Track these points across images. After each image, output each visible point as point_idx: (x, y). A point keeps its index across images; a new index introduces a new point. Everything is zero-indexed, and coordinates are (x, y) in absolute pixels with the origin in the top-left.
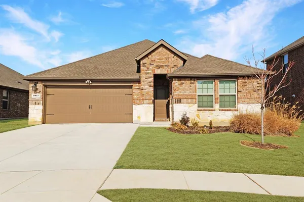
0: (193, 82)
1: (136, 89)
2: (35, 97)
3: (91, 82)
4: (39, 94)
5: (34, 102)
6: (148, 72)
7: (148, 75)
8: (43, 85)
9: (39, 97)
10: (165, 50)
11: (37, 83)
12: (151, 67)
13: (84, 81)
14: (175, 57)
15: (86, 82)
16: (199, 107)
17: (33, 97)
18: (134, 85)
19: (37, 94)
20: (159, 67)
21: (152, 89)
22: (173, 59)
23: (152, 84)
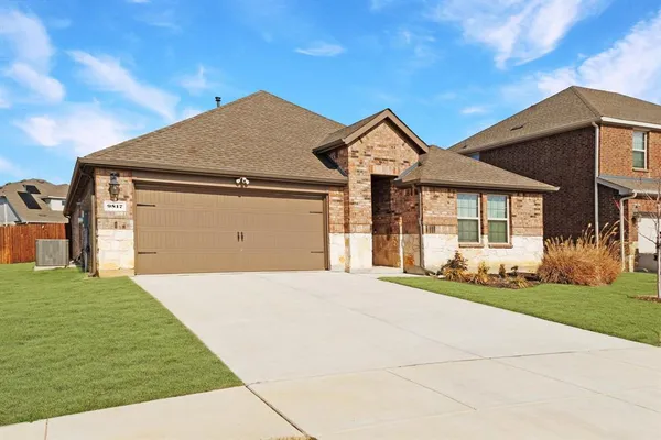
0: (451, 195)
1: (334, 201)
2: (111, 209)
3: (247, 182)
4: (124, 203)
5: (112, 222)
6: (361, 169)
7: (362, 176)
8: (133, 181)
9: (124, 209)
10: (388, 129)
11: (118, 175)
12: (367, 160)
13: (233, 178)
14: (406, 145)
15: (238, 181)
16: (460, 240)
17: (107, 209)
18: (331, 192)
19: (119, 203)
20: (380, 161)
21: (369, 203)
22: (403, 148)
23: (370, 193)
